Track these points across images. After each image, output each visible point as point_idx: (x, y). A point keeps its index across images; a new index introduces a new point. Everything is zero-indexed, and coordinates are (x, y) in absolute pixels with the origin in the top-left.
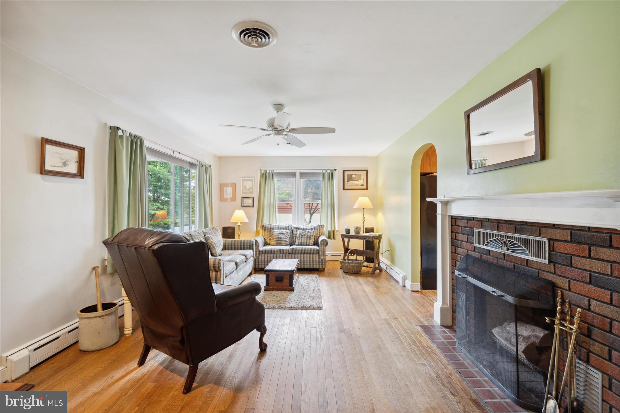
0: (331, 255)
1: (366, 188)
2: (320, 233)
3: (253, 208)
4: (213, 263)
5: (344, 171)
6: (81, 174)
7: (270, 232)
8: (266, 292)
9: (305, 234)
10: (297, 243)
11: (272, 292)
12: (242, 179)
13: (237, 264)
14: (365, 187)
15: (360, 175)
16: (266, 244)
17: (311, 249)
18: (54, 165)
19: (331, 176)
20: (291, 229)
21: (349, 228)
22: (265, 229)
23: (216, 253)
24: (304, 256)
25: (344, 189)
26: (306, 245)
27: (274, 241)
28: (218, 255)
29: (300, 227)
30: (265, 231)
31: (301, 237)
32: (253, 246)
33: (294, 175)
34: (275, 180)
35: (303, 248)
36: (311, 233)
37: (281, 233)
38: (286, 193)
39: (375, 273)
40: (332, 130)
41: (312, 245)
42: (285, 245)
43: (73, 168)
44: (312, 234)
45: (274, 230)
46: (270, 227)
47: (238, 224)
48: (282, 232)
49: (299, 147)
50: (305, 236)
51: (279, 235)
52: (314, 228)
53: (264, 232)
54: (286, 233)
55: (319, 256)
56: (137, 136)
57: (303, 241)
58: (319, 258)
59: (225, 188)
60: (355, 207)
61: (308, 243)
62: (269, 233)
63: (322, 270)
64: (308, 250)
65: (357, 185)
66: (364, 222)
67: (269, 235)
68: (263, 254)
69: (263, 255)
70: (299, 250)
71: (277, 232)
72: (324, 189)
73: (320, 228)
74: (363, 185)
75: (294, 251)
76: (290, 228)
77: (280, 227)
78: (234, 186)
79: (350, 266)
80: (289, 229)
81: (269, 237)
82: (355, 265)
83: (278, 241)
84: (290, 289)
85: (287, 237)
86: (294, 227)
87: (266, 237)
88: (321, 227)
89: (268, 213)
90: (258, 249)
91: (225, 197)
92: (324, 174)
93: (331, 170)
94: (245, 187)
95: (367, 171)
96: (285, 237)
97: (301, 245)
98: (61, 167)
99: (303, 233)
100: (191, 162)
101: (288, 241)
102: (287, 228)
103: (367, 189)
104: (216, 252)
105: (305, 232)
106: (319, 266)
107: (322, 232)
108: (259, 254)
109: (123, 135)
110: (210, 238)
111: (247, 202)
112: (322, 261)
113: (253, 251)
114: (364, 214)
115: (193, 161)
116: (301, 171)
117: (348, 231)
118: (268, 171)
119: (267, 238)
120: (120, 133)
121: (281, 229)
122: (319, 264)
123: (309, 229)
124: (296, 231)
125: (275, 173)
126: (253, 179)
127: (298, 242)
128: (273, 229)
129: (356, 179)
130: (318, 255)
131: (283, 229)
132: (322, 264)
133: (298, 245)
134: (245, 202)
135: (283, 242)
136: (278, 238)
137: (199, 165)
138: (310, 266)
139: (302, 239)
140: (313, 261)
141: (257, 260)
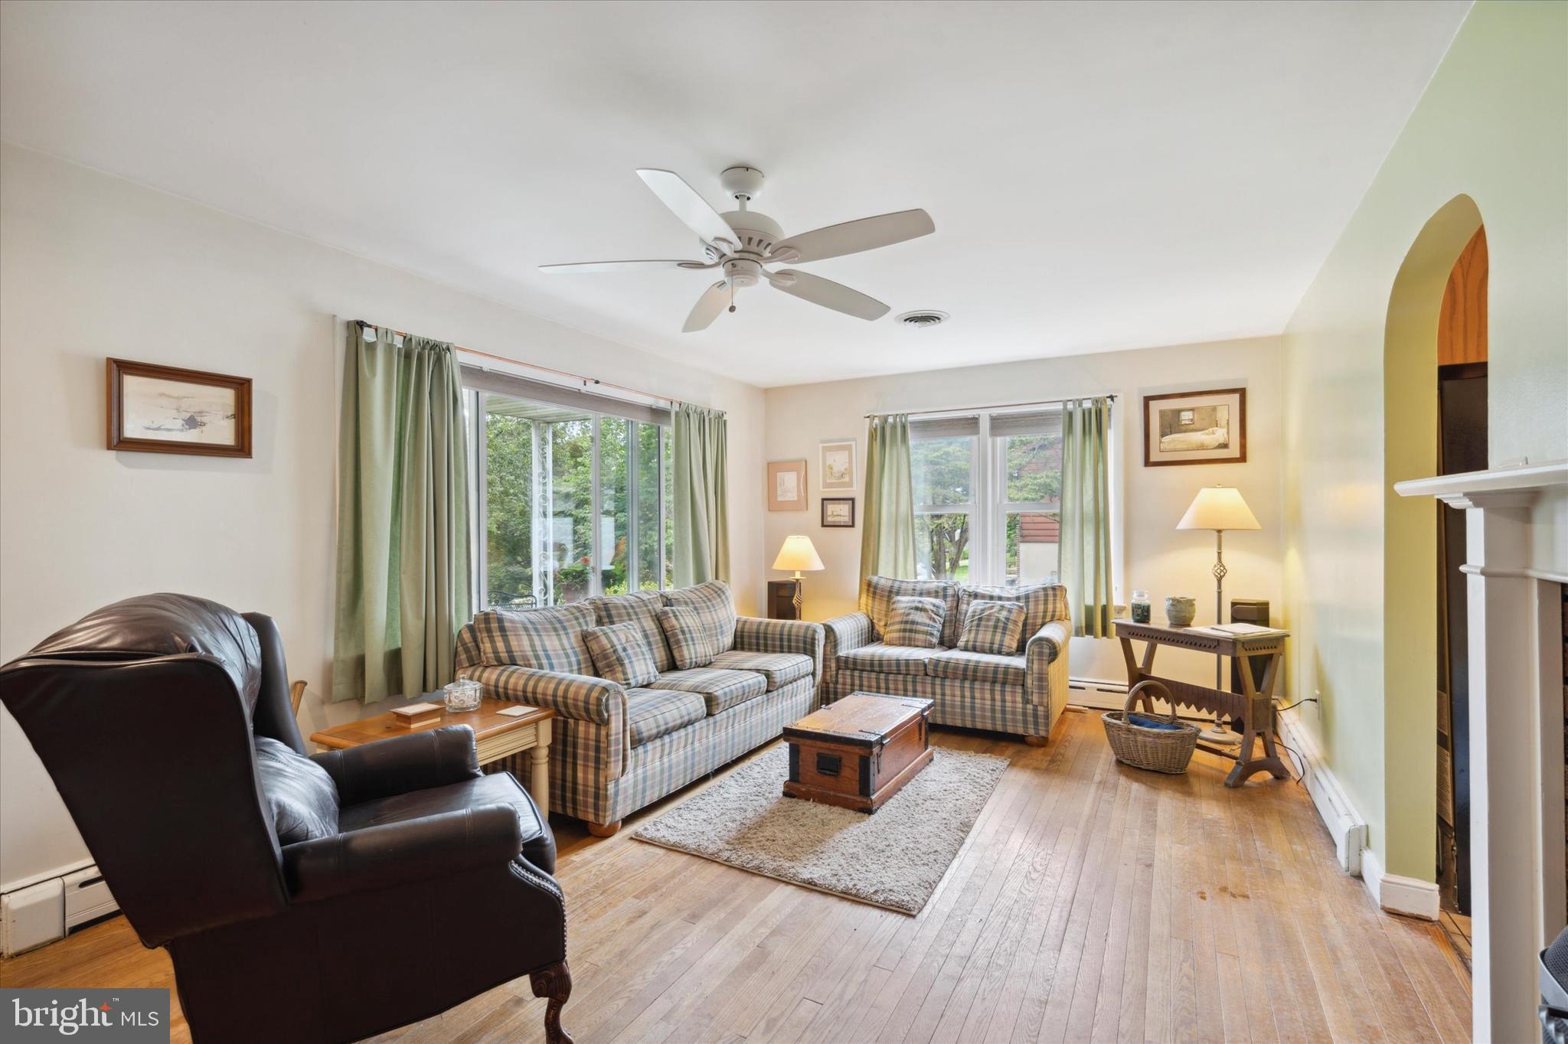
0: (1098, 690)
1: (1237, 455)
2: (1045, 612)
3: (852, 528)
4: (583, 699)
5: (1147, 400)
6: (242, 447)
7: (888, 601)
8: (788, 799)
9: (988, 615)
10: (961, 643)
11: (805, 804)
12: (823, 447)
13: (710, 701)
14: (1234, 451)
15: (1214, 409)
16: (872, 636)
17: (997, 667)
18: (156, 427)
19: (1095, 421)
20: (953, 596)
21: (1145, 601)
22: (874, 593)
23: (682, 661)
24: (972, 689)
25: (1148, 463)
26: (991, 652)
27: (891, 634)
28: (688, 666)
29: (980, 591)
30: (874, 598)
31: (975, 623)
32: (813, 644)
33: (971, 424)
34: (911, 442)
35: (969, 661)
36: (1010, 611)
37: (917, 609)
38: (1035, 485)
39: (1247, 783)
40: (915, 223)
41: (1009, 654)
42: (925, 647)
43: (223, 433)
44: (1013, 617)
45: (899, 598)
46: (892, 587)
47: (794, 576)
48: (920, 605)
49: (871, 317)
50: (988, 620)
51: (908, 614)
52: (1027, 597)
53: (870, 602)
54: (932, 608)
55: (1024, 693)
56: (428, 342)
57: (980, 637)
58: (1026, 701)
59: (779, 474)
60: (1182, 525)
61: (996, 646)
62: (884, 605)
63: (1035, 740)
64: (985, 671)
65: (1202, 447)
66: (1219, 581)
67: (883, 612)
68: (847, 668)
69: (848, 672)
70: (956, 667)
71: (905, 602)
72: (1071, 465)
73: (1046, 595)
74: (1225, 446)
75: (940, 669)
76: (950, 592)
77: (919, 587)
78: (801, 466)
79: (1136, 741)
80: (945, 597)
81: (884, 618)
82: (1157, 741)
83: (905, 631)
84: (861, 805)
85: (935, 621)
86: (964, 590)
87: (875, 616)
88: (1050, 592)
89: (892, 543)
90: (836, 652)
91: (779, 499)
92: (1071, 415)
93: (1096, 401)
94: (832, 469)
95: (1242, 392)
96: (928, 621)
97: (974, 649)
98: (182, 430)
99: (983, 610)
100: (654, 407)
101: (935, 633)
102: (941, 594)
103: (1243, 458)
104: (682, 656)
105: (992, 608)
106: (1026, 728)
107: (1054, 611)
108: (838, 668)
109: (375, 340)
110: (671, 615)
111: (835, 513)
112: (1035, 710)
113: (814, 657)
114: (1219, 554)
115: (662, 404)
116: (996, 412)
117: (1142, 613)
118: (891, 420)
119: (880, 620)
120: (368, 335)
121: (921, 594)
122: (1025, 722)
123: (1009, 599)
124: (968, 604)
125: (913, 423)
126: (851, 445)
127: (965, 640)
128: (898, 593)
129: (1197, 425)
130: (1021, 691)
131: (929, 594)
132: (1036, 723)
133: (966, 649)
134: (829, 512)
135: (918, 636)
136: (906, 622)
137: (677, 414)
138: (994, 724)
139: (977, 631)
140: (1003, 707)
141: (831, 685)
